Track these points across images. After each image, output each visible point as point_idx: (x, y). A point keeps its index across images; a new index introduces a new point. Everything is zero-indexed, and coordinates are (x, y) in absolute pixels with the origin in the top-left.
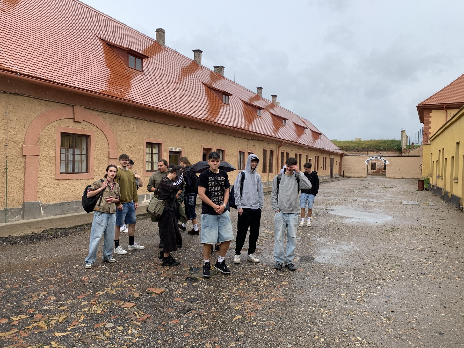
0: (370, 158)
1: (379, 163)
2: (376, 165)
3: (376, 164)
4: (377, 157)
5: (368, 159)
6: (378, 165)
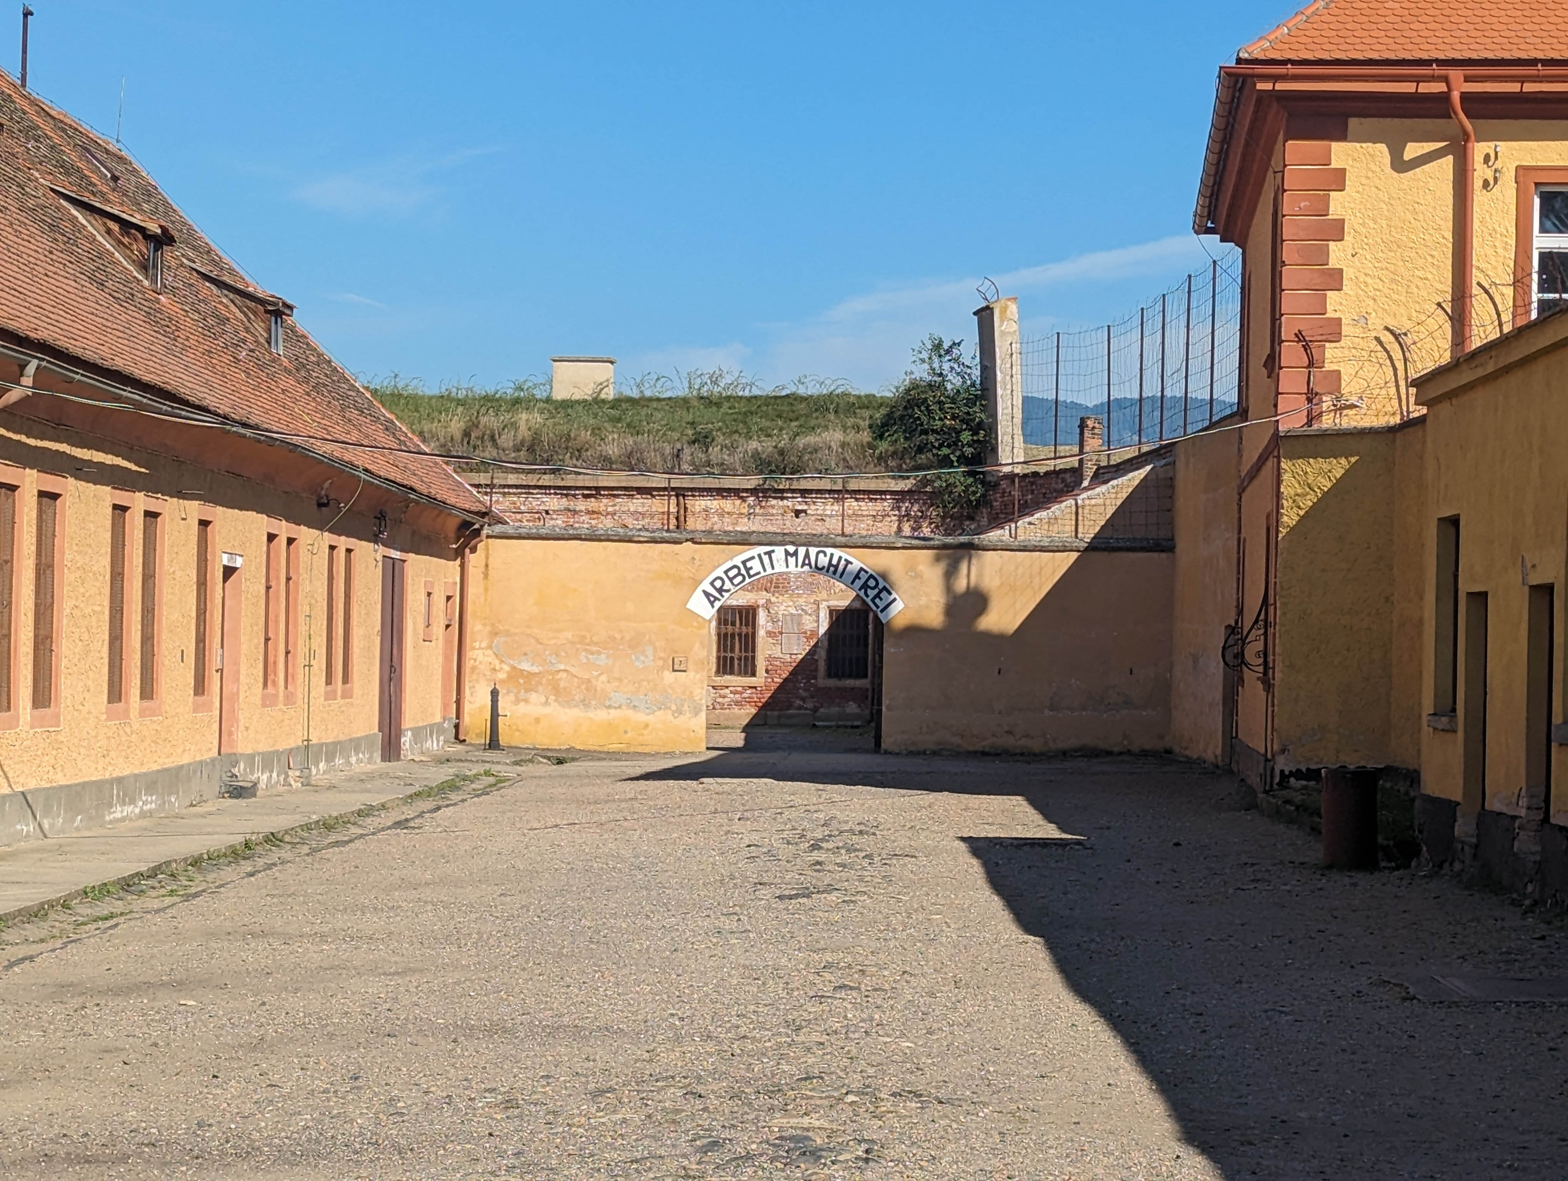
0: (738, 561)
1: (784, 606)
2: (761, 633)
3: (762, 617)
4: (802, 551)
5: (719, 572)
6: (781, 633)
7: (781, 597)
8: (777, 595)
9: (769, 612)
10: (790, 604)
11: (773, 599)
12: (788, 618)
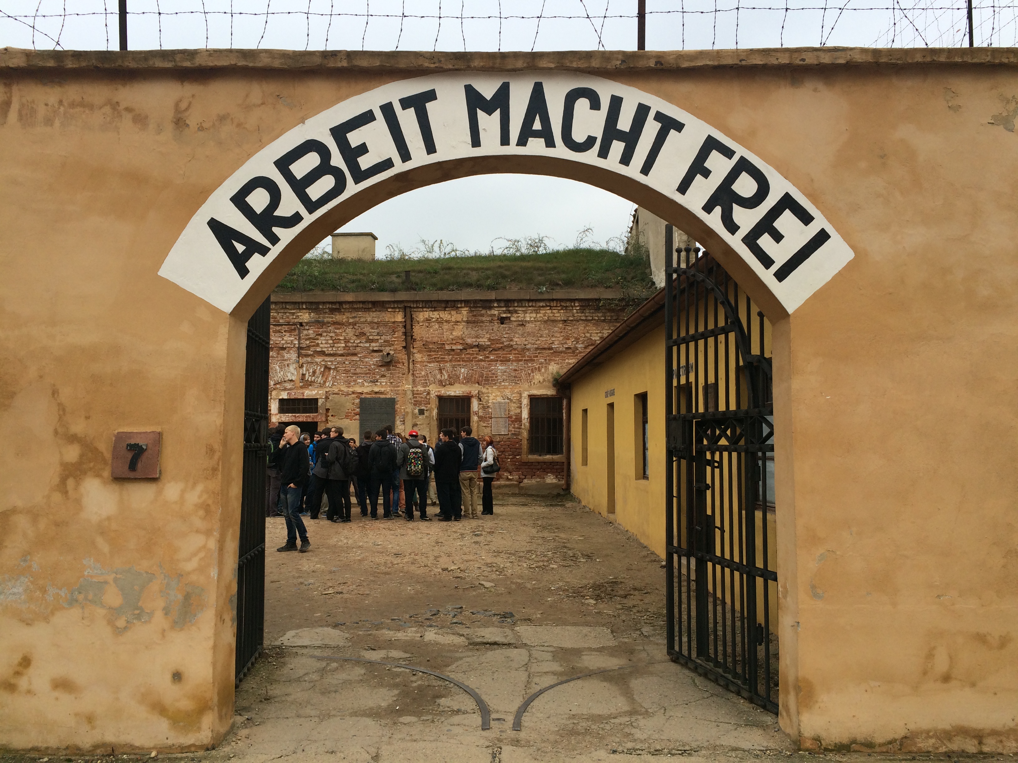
1: (493, 396)
2: (475, 418)
3: (475, 405)
5: (263, 164)
6: (491, 418)
7: (490, 389)
8: (487, 386)
9: (480, 400)
10: (499, 393)
11: (484, 390)
12: (497, 405)
